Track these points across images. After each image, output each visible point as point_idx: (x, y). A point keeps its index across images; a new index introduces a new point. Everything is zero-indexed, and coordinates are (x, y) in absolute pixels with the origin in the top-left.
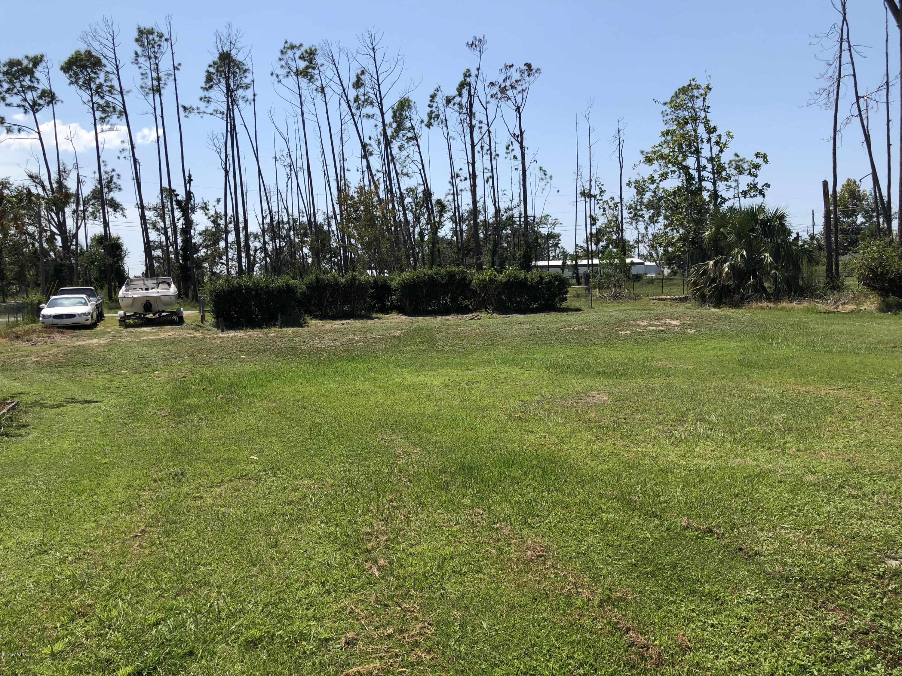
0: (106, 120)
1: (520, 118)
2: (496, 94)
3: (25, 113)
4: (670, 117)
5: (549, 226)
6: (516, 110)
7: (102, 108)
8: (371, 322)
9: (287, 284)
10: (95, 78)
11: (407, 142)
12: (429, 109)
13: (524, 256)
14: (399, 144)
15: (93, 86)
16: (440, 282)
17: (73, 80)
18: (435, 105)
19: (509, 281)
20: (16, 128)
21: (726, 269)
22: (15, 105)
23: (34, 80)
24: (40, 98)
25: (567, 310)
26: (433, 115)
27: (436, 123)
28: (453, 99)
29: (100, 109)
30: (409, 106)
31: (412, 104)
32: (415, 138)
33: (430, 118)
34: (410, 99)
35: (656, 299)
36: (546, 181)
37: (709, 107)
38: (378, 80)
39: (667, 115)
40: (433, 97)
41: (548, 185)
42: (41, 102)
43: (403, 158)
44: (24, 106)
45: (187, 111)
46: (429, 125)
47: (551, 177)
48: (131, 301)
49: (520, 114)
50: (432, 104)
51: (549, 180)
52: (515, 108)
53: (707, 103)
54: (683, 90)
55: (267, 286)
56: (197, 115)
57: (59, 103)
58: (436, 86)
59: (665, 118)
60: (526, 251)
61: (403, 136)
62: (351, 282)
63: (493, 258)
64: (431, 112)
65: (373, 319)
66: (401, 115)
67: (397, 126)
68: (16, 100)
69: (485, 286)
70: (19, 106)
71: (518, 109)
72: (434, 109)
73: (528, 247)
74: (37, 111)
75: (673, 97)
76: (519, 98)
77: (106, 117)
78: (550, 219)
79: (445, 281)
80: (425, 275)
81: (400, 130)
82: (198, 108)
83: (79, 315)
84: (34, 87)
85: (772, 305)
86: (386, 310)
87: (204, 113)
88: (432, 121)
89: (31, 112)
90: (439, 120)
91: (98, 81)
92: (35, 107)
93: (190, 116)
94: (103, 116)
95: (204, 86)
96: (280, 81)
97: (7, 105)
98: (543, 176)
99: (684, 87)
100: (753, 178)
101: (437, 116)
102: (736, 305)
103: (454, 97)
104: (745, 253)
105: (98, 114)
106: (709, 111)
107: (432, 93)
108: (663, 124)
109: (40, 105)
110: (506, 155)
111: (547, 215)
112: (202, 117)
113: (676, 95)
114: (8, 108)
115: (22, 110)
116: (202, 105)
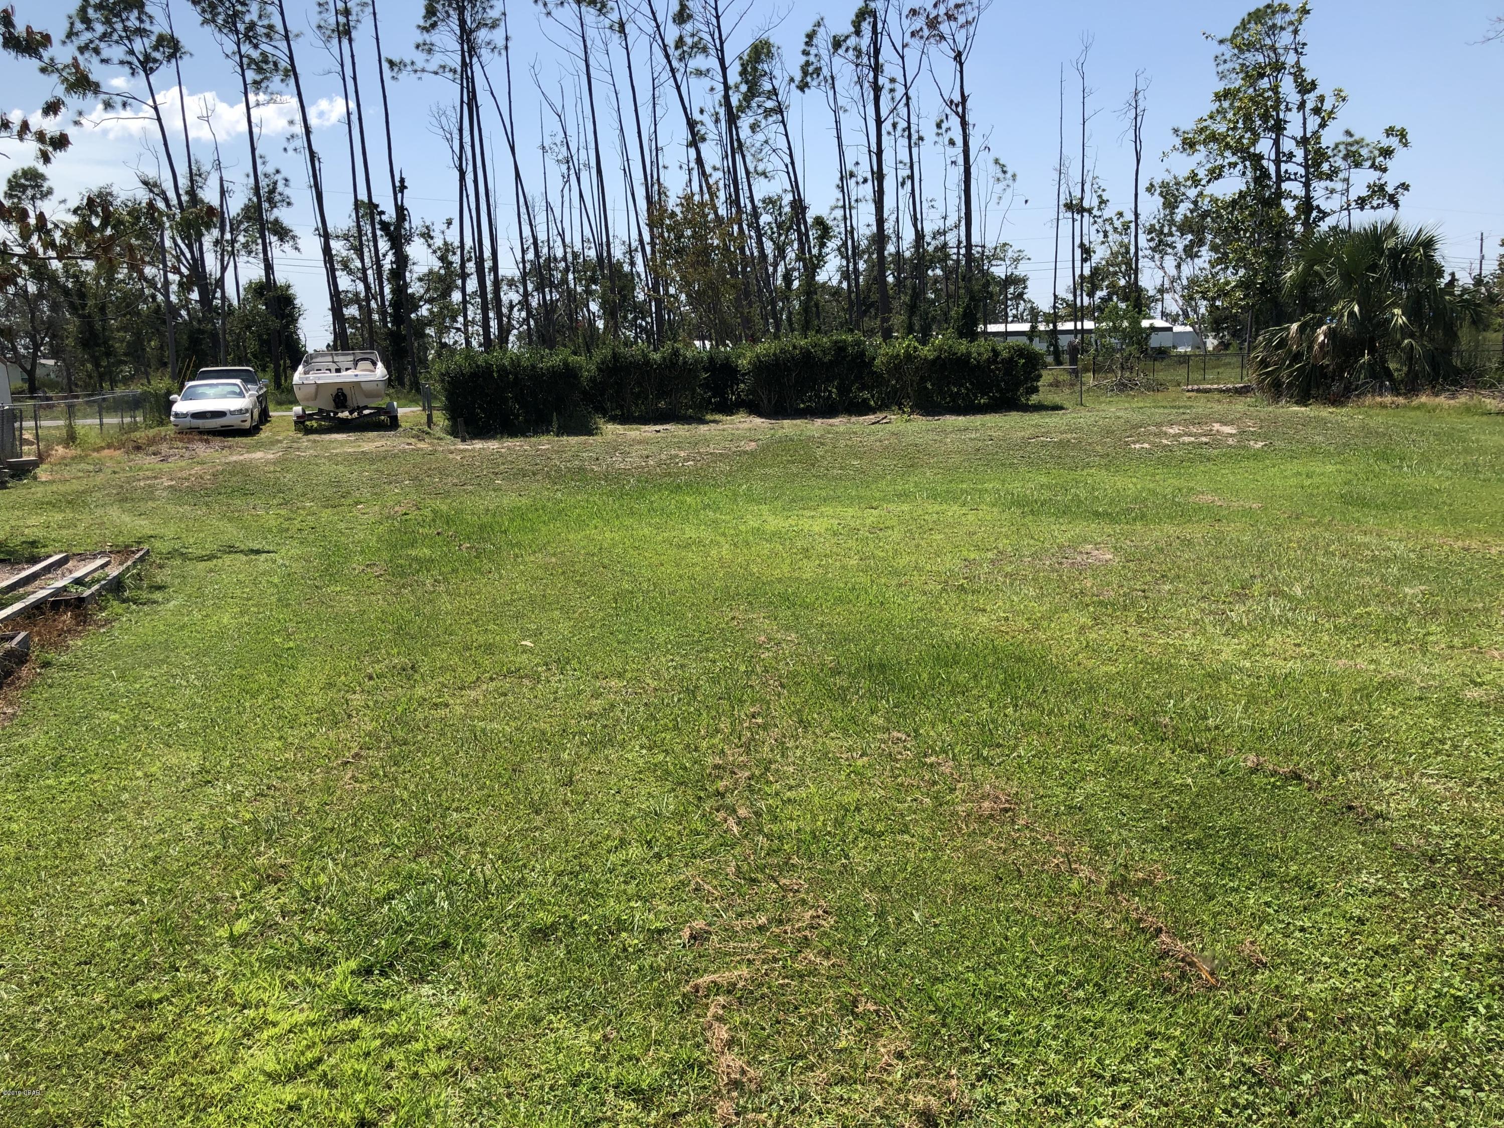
0: (264, 85)
1: (961, 72)
2: (921, 29)
3: (133, 74)
4: (1229, 65)
5: (1008, 262)
6: (955, 59)
7: (256, 64)
8: (703, 428)
9: (566, 364)
10: (243, 13)
11: (766, 118)
12: (804, 59)
13: (965, 315)
14: (752, 120)
15: (241, 27)
16: (820, 360)
17: (208, 16)
18: (813, 51)
19: (939, 357)
20: (119, 100)
21: (1321, 338)
22: (116, 61)
23: (144, 18)
24: (156, 48)
25: (1039, 408)
26: (811, 69)
27: (815, 83)
28: (845, 41)
29: (253, 66)
30: (770, 55)
31: (774, 50)
32: (779, 110)
33: (805, 73)
34: (771, 41)
35: (1193, 391)
36: (1005, 183)
37: (1304, 44)
38: (716, 9)
39: (1225, 62)
40: (810, 36)
41: (1009, 191)
42: (157, 55)
43: (758, 145)
44: (130, 63)
45: (396, 69)
46: (803, 87)
47: (1014, 176)
48: (313, 389)
49: (961, 65)
50: (808, 49)
51: (1010, 182)
52: (953, 55)
53: (1300, 38)
54: (1257, 16)
55: (534, 367)
56: (412, 74)
57: (186, 58)
58: (815, 18)
59: (1220, 69)
60: (968, 306)
61: (759, 106)
62: (671, 360)
63: (910, 318)
64: (808, 64)
65: (707, 422)
66: (755, 69)
67: (749, 89)
68: (116, 52)
69: (897, 367)
70: (122, 63)
71: (958, 56)
72: (812, 58)
73: (972, 298)
74: (152, 70)
75: (1237, 28)
76: (961, 37)
77: (262, 81)
78: (1010, 250)
79: (828, 357)
80: (795, 347)
81: (754, 96)
82: (413, 63)
83: (232, 413)
84: (145, 30)
85: (1401, 400)
86: (728, 409)
87: (423, 70)
88: (809, 79)
89: (142, 74)
90: (821, 77)
91: (247, 18)
92: (147, 65)
93: (400, 76)
94: (258, 78)
95: (422, 23)
96: (549, 14)
97: (103, 61)
98: (1001, 175)
99: (1258, 10)
100: (1378, 174)
101: (818, 71)
102: (1337, 401)
103: (847, 37)
104: (1356, 309)
105: (250, 75)
106: (1305, 52)
107: (809, 29)
108: (1218, 79)
109: (155, 61)
110: (936, 139)
111: (1005, 245)
112: (420, 78)
113: (1244, 26)
114: (104, 66)
115: (127, 69)
116: (420, 58)
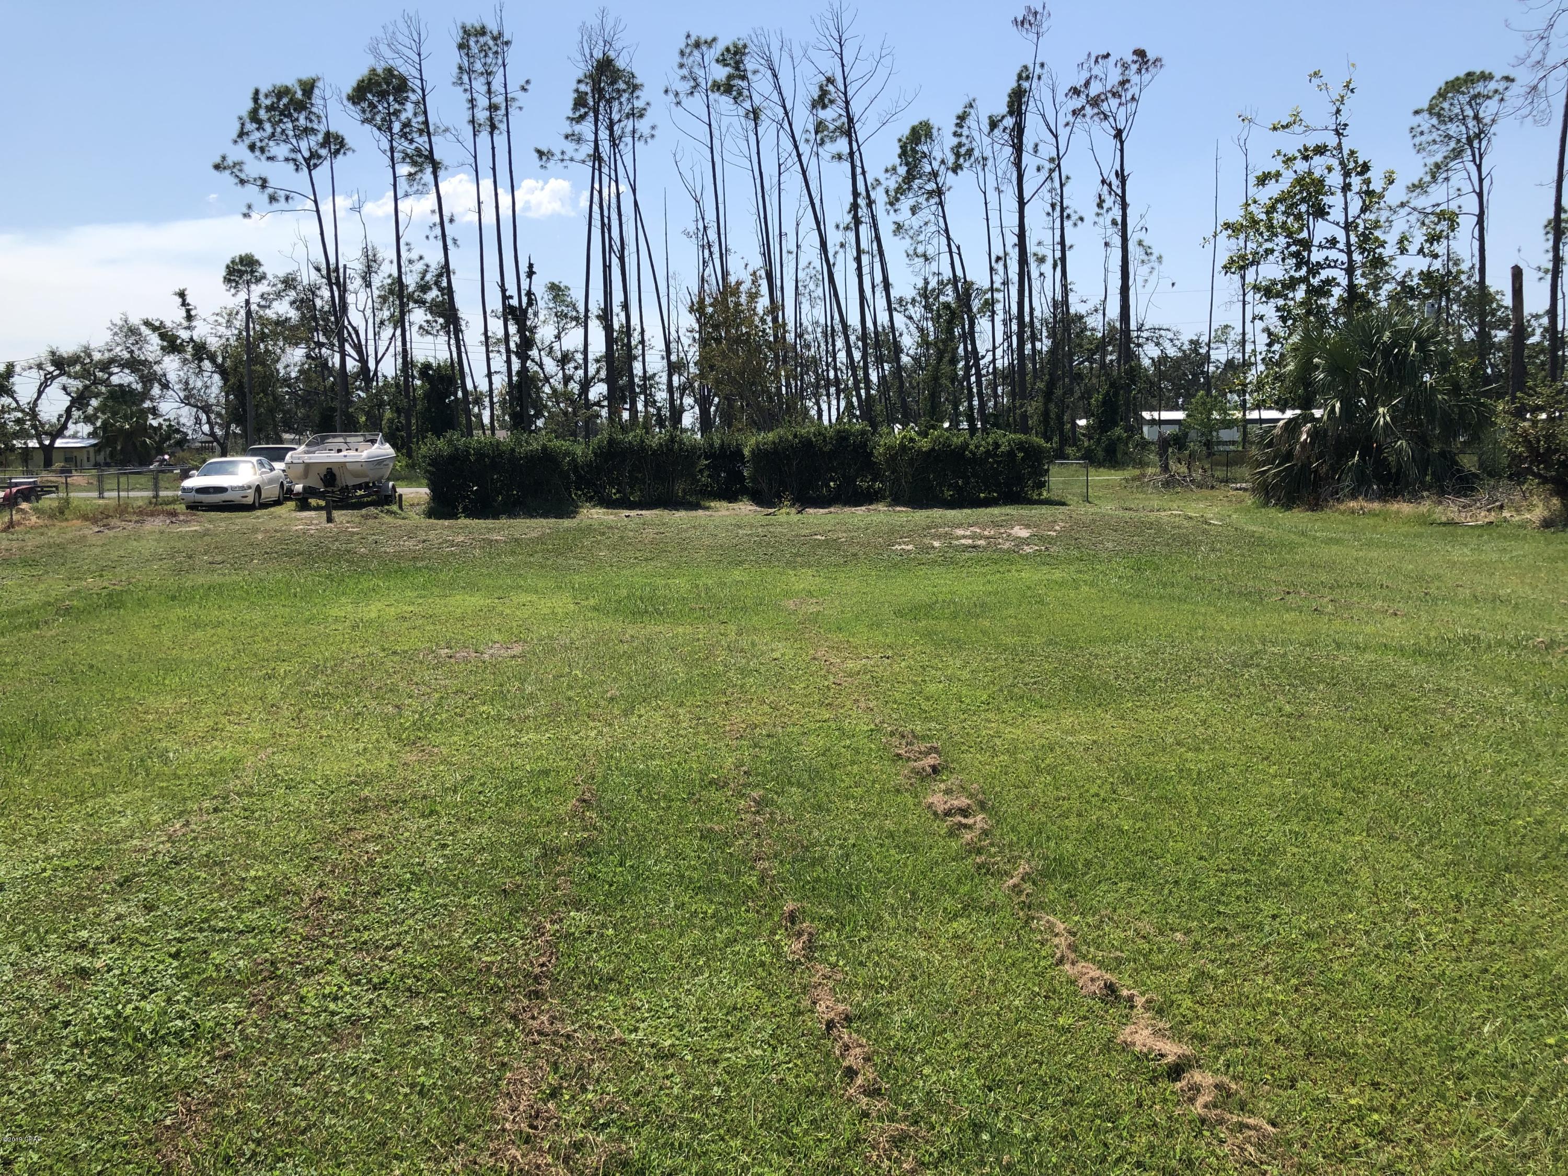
0: (418, 177)
1: (1122, 150)
2: (1083, 108)
3: (297, 170)
4: (1427, 138)
6: (1115, 137)
7: (411, 158)
10: (400, 111)
11: (927, 200)
12: (955, 141)
13: (1104, 403)
14: (912, 202)
15: (397, 127)
17: (368, 115)
18: (965, 132)
20: (282, 194)
21: (1304, 437)
22: (281, 158)
23: (313, 118)
24: (323, 145)
26: (963, 150)
27: (967, 164)
28: (1001, 121)
29: (408, 160)
30: (929, 135)
31: (935, 132)
32: (939, 192)
33: (958, 155)
34: (931, 122)
35: (1240, 489)
36: (1149, 265)
37: (1346, 125)
38: (845, 94)
39: (1422, 133)
40: (962, 118)
41: (1155, 273)
42: (323, 152)
43: (916, 227)
44: (294, 160)
45: (544, 158)
46: (956, 168)
47: (1160, 258)
48: (301, 468)
49: (1122, 143)
50: (959, 130)
51: (1156, 265)
52: (1113, 132)
53: (1342, 119)
54: (1454, 86)
56: (560, 164)
57: (349, 153)
58: (966, 101)
59: (1418, 140)
60: (1108, 393)
61: (920, 188)
62: (667, 445)
63: (1046, 404)
64: (960, 145)
65: (707, 508)
66: (914, 151)
67: (908, 172)
68: (281, 150)
69: (893, 458)
70: (287, 160)
71: (1119, 134)
72: (964, 140)
73: (1112, 385)
74: (316, 166)
75: (1434, 98)
76: (1121, 116)
77: (415, 173)
79: (829, 447)
81: (914, 178)
82: (563, 153)
83: (233, 489)
84: (313, 130)
87: (572, 160)
88: (962, 160)
89: (306, 170)
90: (972, 159)
91: (403, 117)
92: (313, 160)
93: (548, 165)
94: (413, 170)
95: (571, 115)
96: (678, 103)
97: (269, 158)
98: (1145, 258)
101: (970, 152)
102: (1315, 505)
103: (1003, 117)
104: (1338, 405)
105: (404, 169)
106: (1345, 133)
107: (960, 111)
108: (1414, 151)
109: (319, 157)
110: (1096, 219)
112: (566, 167)
113: (1441, 95)
114: (270, 163)
115: (291, 166)
116: (569, 147)
